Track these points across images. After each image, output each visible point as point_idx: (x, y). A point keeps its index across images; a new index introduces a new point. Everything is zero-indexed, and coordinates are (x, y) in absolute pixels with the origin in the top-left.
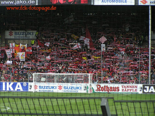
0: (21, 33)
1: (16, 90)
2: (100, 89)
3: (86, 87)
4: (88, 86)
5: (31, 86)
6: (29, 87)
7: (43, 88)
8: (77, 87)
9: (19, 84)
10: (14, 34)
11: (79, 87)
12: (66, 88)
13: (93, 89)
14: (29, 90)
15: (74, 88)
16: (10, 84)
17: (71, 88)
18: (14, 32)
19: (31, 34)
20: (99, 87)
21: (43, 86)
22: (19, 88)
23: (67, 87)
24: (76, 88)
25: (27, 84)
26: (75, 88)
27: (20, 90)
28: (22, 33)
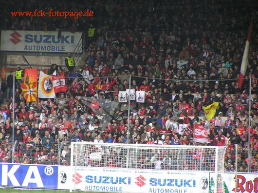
0: (41, 36)
1: (25, 184)
2: (244, 186)
3: (207, 182)
4: (212, 179)
5: (65, 176)
6: (60, 179)
7: (96, 182)
8: (185, 181)
9: (33, 169)
10: (22, 38)
11: (189, 181)
12: (156, 184)
13: (225, 186)
14: (60, 186)
15: (176, 184)
16: (10, 168)
17: (167, 182)
18: (23, 33)
19: (69, 39)
20: (240, 181)
21: (96, 177)
22: (33, 181)
23: (159, 181)
24: (182, 184)
25: (56, 169)
26: (179, 183)
27: (35, 184)
28: (44, 38)
